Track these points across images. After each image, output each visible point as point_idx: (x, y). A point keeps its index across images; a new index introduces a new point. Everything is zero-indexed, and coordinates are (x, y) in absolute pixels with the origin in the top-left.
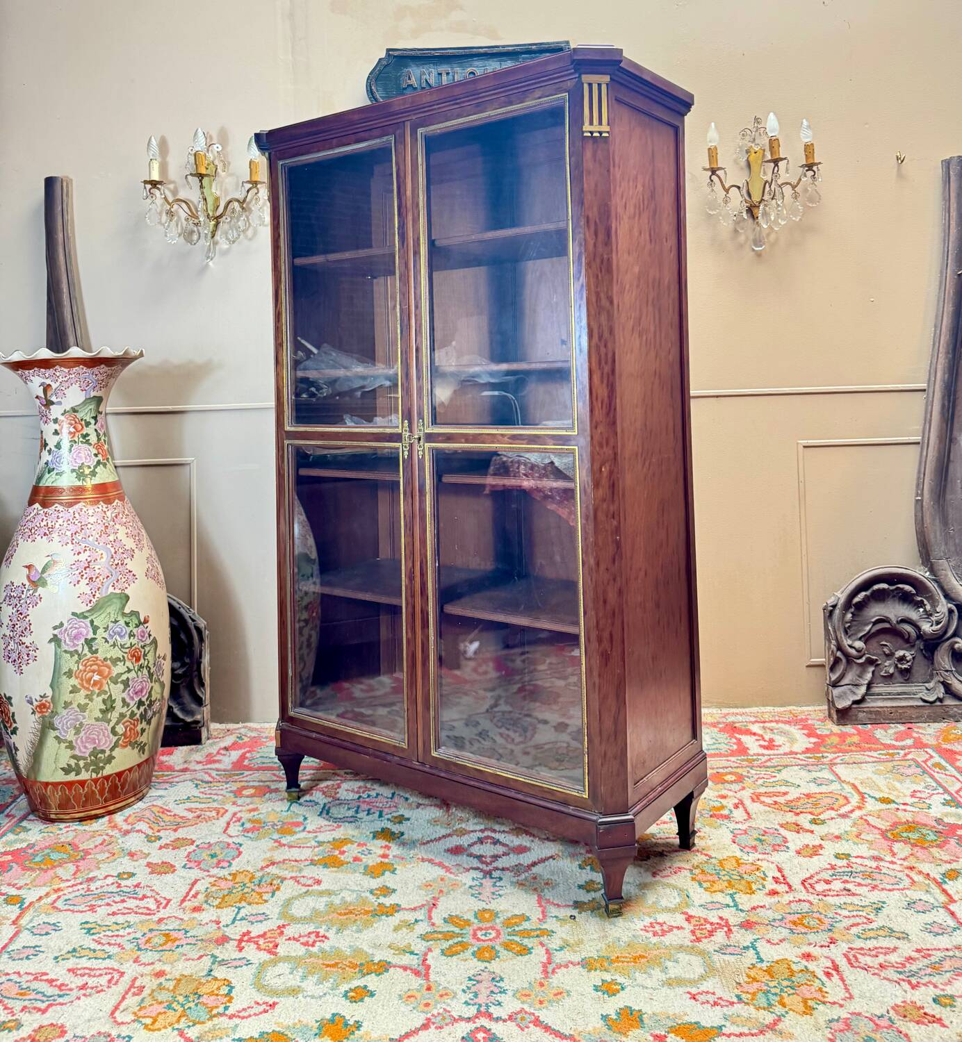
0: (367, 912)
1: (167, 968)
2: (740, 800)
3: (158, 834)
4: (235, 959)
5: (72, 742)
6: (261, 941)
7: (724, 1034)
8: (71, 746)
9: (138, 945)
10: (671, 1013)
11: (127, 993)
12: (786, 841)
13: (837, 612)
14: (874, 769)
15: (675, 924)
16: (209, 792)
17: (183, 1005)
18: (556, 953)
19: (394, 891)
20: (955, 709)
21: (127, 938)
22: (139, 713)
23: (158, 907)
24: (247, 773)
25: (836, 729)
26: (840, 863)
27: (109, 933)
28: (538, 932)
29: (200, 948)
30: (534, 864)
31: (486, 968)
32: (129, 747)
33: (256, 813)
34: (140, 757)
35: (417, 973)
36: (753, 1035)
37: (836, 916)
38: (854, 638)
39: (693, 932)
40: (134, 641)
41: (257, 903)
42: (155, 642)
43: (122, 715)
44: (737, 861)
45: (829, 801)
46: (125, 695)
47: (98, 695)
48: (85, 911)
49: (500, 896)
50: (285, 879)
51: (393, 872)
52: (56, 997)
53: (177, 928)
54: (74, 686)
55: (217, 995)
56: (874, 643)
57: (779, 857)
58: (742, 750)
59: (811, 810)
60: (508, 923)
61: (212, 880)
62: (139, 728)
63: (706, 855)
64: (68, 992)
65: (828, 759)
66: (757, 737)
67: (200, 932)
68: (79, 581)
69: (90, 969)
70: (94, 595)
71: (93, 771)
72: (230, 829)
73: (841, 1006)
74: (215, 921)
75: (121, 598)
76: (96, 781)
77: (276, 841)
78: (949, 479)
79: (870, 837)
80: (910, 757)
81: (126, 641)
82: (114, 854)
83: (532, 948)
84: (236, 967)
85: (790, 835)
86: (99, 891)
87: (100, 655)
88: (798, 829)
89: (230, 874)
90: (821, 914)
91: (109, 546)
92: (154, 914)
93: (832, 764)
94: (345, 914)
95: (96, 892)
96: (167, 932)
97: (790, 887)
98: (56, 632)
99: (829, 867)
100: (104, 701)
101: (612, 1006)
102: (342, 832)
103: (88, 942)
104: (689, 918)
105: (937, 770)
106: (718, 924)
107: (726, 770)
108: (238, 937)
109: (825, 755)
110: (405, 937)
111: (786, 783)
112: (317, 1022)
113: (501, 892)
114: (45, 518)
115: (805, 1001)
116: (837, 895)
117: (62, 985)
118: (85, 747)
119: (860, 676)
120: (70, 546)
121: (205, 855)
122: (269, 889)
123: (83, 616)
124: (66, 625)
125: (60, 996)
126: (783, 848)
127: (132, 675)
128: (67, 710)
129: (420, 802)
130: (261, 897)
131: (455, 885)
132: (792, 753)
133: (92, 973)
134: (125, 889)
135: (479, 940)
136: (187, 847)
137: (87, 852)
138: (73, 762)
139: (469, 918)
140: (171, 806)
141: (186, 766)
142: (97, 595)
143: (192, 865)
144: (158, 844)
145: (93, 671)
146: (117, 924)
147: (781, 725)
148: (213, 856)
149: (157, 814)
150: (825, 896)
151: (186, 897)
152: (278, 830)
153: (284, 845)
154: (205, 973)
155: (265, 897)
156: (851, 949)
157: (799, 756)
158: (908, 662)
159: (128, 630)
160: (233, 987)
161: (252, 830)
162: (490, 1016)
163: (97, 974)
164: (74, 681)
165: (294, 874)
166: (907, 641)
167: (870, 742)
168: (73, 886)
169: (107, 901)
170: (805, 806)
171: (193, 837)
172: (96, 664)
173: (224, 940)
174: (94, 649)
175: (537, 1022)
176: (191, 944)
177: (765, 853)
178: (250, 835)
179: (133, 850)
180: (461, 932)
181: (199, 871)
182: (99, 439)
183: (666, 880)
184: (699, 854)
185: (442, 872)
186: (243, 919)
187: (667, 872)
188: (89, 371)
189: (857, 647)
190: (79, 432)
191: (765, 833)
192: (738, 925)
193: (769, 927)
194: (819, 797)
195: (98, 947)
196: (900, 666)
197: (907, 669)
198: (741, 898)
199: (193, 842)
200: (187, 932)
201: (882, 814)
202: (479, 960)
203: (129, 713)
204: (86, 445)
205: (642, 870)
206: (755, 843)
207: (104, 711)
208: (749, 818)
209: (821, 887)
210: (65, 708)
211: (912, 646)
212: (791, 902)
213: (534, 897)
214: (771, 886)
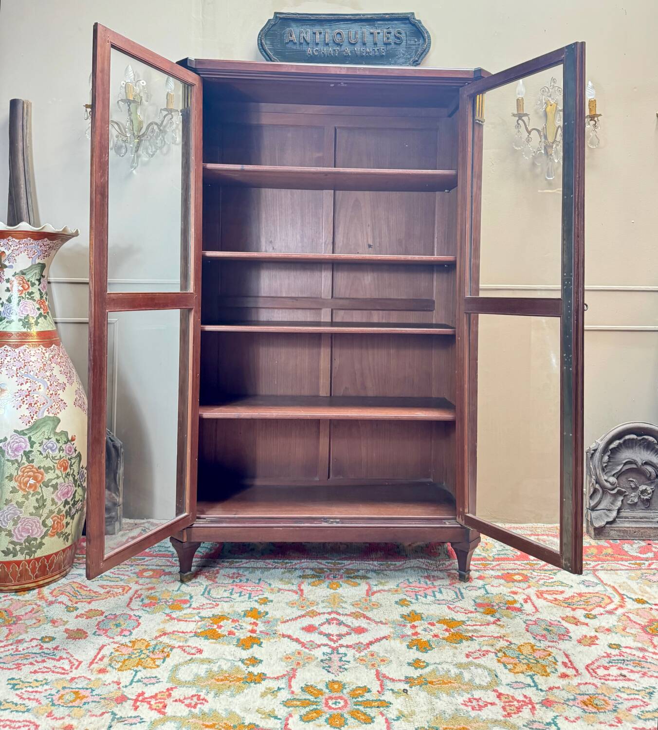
0: (239, 680)
1: (75, 723)
2: (528, 596)
3: (76, 605)
4: (131, 717)
5: (10, 531)
6: (153, 702)
8: (10, 534)
9: (52, 701)
12: (568, 632)
13: (597, 454)
15: (489, 701)
16: (117, 572)
18: (395, 723)
19: (261, 661)
21: (43, 694)
22: (65, 510)
23: (71, 668)
24: (147, 558)
25: (593, 542)
26: (613, 652)
27: (30, 689)
28: (378, 703)
29: (103, 706)
30: (371, 643)
32: (56, 537)
33: (153, 591)
34: (65, 544)
37: (617, 698)
38: (609, 474)
39: (504, 708)
40: (62, 454)
41: (151, 668)
42: (79, 456)
43: (51, 512)
44: (532, 647)
45: (598, 600)
46: (54, 496)
47: (33, 495)
48: (13, 669)
49: (346, 669)
50: (174, 647)
51: (260, 645)
53: (85, 687)
54: (14, 488)
56: (623, 479)
57: (564, 645)
59: (583, 606)
60: (354, 694)
61: (116, 646)
62: (64, 522)
63: (507, 641)
65: (591, 566)
67: (103, 691)
68: (20, 406)
69: (11, 721)
70: (32, 418)
71: (27, 554)
72: (132, 604)
74: (116, 682)
75: (53, 420)
76: (29, 562)
77: (168, 615)
79: (633, 631)
80: (653, 567)
81: (57, 454)
82: (40, 621)
83: (374, 717)
84: (131, 724)
85: (571, 627)
86: (26, 651)
87: (36, 464)
88: (577, 622)
89: (130, 642)
90: (605, 696)
91: (46, 380)
92: (67, 674)
93: (595, 570)
94: (222, 680)
95: (22, 652)
96: (77, 690)
97: (577, 671)
99: (605, 655)
100: (37, 500)
102: (220, 610)
103: (12, 696)
104: (499, 696)
106: (523, 701)
107: (514, 572)
108: (134, 698)
109: (589, 562)
110: (269, 703)
111: (562, 584)
113: (346, 666)
116: (616, 680)
118: (21, 535)
119: (612, 503)
120: (15, 378)
121: (111, 624)
122: (161, 655)
123: (22, 433)
124: (9, 439)
126: (567, 638)
127: (61, 480)
128: (8, 506)
129: (281, 587)
130: (154, 662)
131: (309, 658)
133: (13, 725)
134: (46, 651)
136: (98, 617)
137: (19, 618)
138: (11, 547)
139: (321, 688)
140: (87, 583)
142: (35, 417)
143: (101, 632)
144: (75, 613)
145: (30, 477)
146: (37, 681)
147: (551, 538)
148: (117, 626)
149: (76, 589)
150: (606, 680)
151: (94, 660)
152: (169, 606)
153: (174, 619)
155: (158, 662)
156: (636, 728)
158: (649, 494)
159: (59, 445)
161: (149, 605)
163: (17, 726)
164: (14, 484)
165: (181, 644)
166: (649, 479)
167: (620, 555)
168: (5, 646)
169: (31, 660)
170: (579, 603)
171: (103, 609)
172: (32, 471)
173: (122, 699)
174: (30, 459)
176: (95, 702)
177: (553, 642)
178: (147, 609)
179: (55, 618)
180: (315, 700)
181: (106, 638)
182: (42, 297)
183: (475, 661)
184: (501, 640)
185: (298, 647)
186: (139, 681)
187: (477, 655)
188: (35, 242)
189: (611, 482)
190: (26, 290)
191: (551, 624)
192: (539, 703)
193: (565, 706)
194: (588, 596)
195: (20, 701)
196: (642, 497)
197: (647, 500)
198: (539, 679)
199: (102, 613)
200: (93, 690)
201: (640, 612)
202: (331, 726)
203: (57, 510)
204: (31, 301)
205: (457, 651)
206: (544, 632)
207: (37, 508)
208: (537, 610)
209: (601, 672)
210: (6, 504)
211: (652, 482)
212: (579, 684)
213: (373, 672)
214: (562, 669)
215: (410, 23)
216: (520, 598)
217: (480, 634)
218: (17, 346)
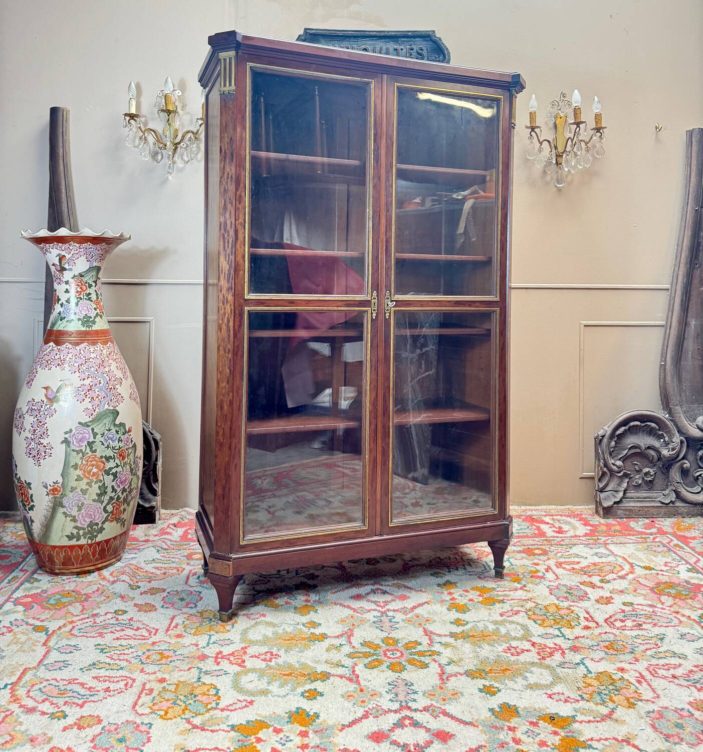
0: (304, 639)
1: (167, 676)
2: (548, 567)
3: (137, 584)
4: (215, 670)
5: (75, 516)
6: (232, 658)
7: (577, 721)
8: (74, 520)
9: (141, 660)
10: (537, 707)
11: (141, 693)
12: (586, 594)
13: (605, 440)
14: (635, 548)
15: (525, 648)
16: (168, 556)
17: (184, 702)
18: (446, 667)
20: (683, 509)
21: (131, 656)
22: (123, 497)
23: (150, 634)
24: (192, 544)
25: (603, 521)
26: (627, 609)
27: (118, 652)
28: (430, 653)
29: (188, 663)
31: (399, 676)
32: (115, 522)
34: (121, 529)
35: (350, 680)
36: (597, 722)
37: (633, 643)
38: (616, 458)
39: (539, 653)
40: (121, 444)
41: (223, 632)
42: (135, 446)
43: (111, 498)
44: (557, 607)
45: (611, 568)
46: (114, 484)
47: (96, 483)
48: (97, 637)
49: (397, 629)
50: (239, 615)
51: (316, 611)
52: (88, 697)
53: (167, 648)
54: (78, 476)
55: (208, 695)
56: (628, 463)
57: (585, 604)
58: (542, 534)
59: (598, 574)
60: (407, 646)
61: (186, 616)
62: (122, 508)
63: (535, 602)
64: (96, 693)
65: (602, 540)
66: (549, 525)
67: (185, 652)
68: (84, 400)
69: (109, 677)
70: (95, 410)
71: (89, 538)
72: (189, 581)
73: (653, 702)
74: (194, 644)
75: (113, 413)
76: (90, 545)
78: (684, 351)
79: (643, 592)
80: (657, 540)
81: (116, 444)
82: (109, 597)
83: (429, 663)
84: (217, 676)
85: (589, 590)
86: (103, 623)
87: (98, 454)
88: (593, 586)
89: (198, 612)
90: (623, 642)
91: (105, 375)
92: (148, 639)
93: (605, 544)
94: (289, 640)
95: (101, 624)
96: (161, 651)
97: (597, 623)
98: (67, 436)
99: (620, 611)
100: (99, 487)
101: (495, 702)
103: (103, 658)
104: (533, 644)
105: (678, 548)
106: (554, 648)
107: (533, 547)
108: (215, 656)
109: (600, 537)
110: (335, 656)
111: (577, 556)
112: (286, 713)
113: (396, 626)
114: (58, 353)
115: (627, 699)
116: (632, 630)
117: (91, 688)
118: (85, 521)
119: (619, 485)
120: (77, 373)
121: (175, 599)
122: (229, 622)
123: (86, 425)
124: (74, 431)
125: (91, 696)
126: (586, 598)
127: (119, 469)
128: (73, 493)
130: (225, 628)
131: (363, 621)
132: (576, 536)
133: (112, 680)
134: (122, 622)
135: (389, 658)
136: (161, 594)
137: (88, 596)
138: (75, 531)
139: (378, 643)
140: (143, 565)
141: (147, 538)
142: (97, 410)
143: (168, 605)
144: (138, 591)
145: (93, 466)
146: (121, 645)
147: (564, 518)
148: (182, 600)
149: (134, 570)
150: (623, 630)
151: (169, 627)
154: (195, 680)
155: (228, 628)
156: (651, 665)
157: (581, 538)
158: (651, 476)
159: (118, 436)
160: (219, 690)
161: (206, 582)
162: (409, 708)
163: (115, 680)
164: (79, 472)
165: (245, 613)
166: (651, 462)
167: (627, 531)
168: (82, 619)
169: (110, 630)
170: (594, 571)
171: (165, 587)
172: (95, 460)
173: (203, 657)
174: (93, 449)
175: (445, 713)
176: (180, 660)
177: (574, 602)
178: (205, 585)
179: (123, 594)
180: (375, 652)
181: (174, 610)
182: (97, 298)
183: (510, 619)
184: (529, 602)
185: (351, 612)
186: (214, 643)
187: (510, 614)
188: (94, 247)
189: (618, 465)
190: (84, 291)
191: (571, 589)
192: (568, 649)
193: (590, 650)
194: (602, 565)
195: (112, 662)
196: (646, 479)
197: (650, 481)
198: (567, 632)
199: (164, 590)
200: (175, 652)
201: (647, 576)
202: (393, 671)
203: (116, 497)
204: (89, 301)
205: (492, 612)
206: (566, 595)
207: (99, 495)
208: (558, 578)
209: (618, 624)
210: (71, 491)
211: (655, 465)
212: (600, 634)
213: (421, 629)
214: (584, 623)
215: (431, 40)
216: (542, 568)
217: (510, 598)
218: (78, 344)
